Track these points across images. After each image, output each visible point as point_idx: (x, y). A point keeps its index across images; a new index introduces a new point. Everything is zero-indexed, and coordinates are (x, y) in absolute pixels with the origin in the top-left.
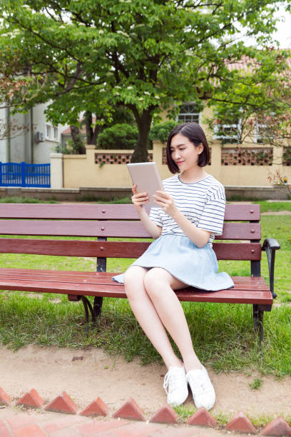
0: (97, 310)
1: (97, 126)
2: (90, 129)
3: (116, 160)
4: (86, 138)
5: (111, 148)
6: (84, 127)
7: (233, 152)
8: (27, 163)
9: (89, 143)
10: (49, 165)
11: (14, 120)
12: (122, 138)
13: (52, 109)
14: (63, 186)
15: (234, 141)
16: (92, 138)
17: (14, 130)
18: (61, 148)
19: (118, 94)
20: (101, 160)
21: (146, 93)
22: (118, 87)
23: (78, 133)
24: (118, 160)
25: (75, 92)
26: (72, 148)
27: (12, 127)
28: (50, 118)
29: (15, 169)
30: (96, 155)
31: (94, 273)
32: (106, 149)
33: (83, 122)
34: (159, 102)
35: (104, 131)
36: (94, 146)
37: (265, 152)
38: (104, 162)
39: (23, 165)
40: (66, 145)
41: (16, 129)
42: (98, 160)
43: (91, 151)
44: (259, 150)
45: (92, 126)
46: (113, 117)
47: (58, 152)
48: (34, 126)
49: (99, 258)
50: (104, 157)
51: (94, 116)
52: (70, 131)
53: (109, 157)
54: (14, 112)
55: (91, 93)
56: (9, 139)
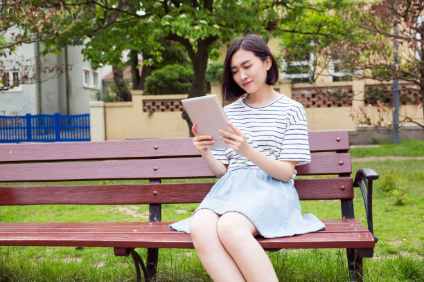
0: (151, 269)
1: (144, 66)
2: (135, 71)
3: (167, 107)
4: (131, 84)
5: (162, 93)
6: (129, 69)
7: (306, 92)
8: (61, 114)
9: (135, 88)
10: (88, 115)
11: (44, 60)
12: (174, 80)
13: (90, 47)
14: (106, 139)
15: (306, 80)
16: (138, 82)
17: (45, 72)
18: (102, 95)
19: (168, 23)
20: (150, 108)
21: (201, 21)
22: (168, 16)
23: (122, 76)
24: (171, 107)
25: (117, 26)
26: (115, 94)
27: (42, 69)
28: (88, 58)
29: (47, 122)
30: (144, 102)
31: (146, 223)
32: (156, 94)
33: (128, 63)
34: (218, 31)
35: (153, 74)
36: (141, 92)
37: (343, 90)
38: (154, 110)
39: (57, 116)
40: (108, 92)
41: (47, 70)
42: (146, 108)
43: (138, 97)
44: (336, 89)
45: (137, 67)
46: (162, 56)
47: (99, 99)
48: (69, 67)
49: (152, 205)
50: (154, 104)
51: (140, 57)
52: (112, 76)
53: (159, 104)
54: (45, 53)
55: (136, 28)
56: (39, 82)
